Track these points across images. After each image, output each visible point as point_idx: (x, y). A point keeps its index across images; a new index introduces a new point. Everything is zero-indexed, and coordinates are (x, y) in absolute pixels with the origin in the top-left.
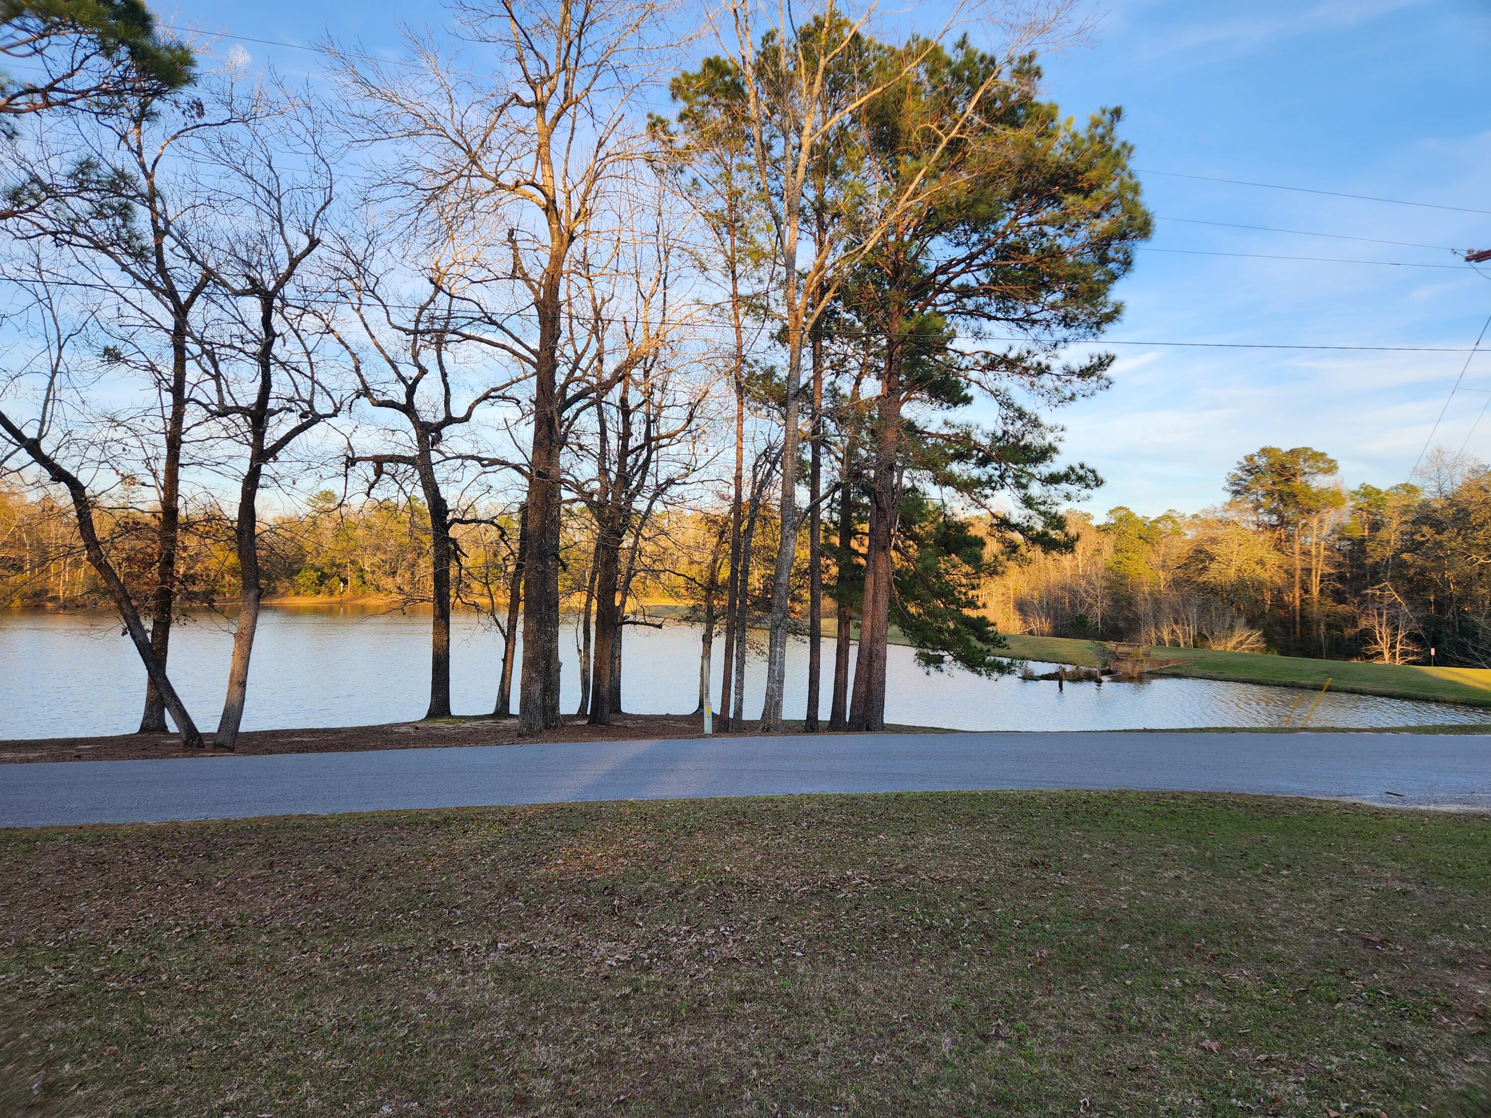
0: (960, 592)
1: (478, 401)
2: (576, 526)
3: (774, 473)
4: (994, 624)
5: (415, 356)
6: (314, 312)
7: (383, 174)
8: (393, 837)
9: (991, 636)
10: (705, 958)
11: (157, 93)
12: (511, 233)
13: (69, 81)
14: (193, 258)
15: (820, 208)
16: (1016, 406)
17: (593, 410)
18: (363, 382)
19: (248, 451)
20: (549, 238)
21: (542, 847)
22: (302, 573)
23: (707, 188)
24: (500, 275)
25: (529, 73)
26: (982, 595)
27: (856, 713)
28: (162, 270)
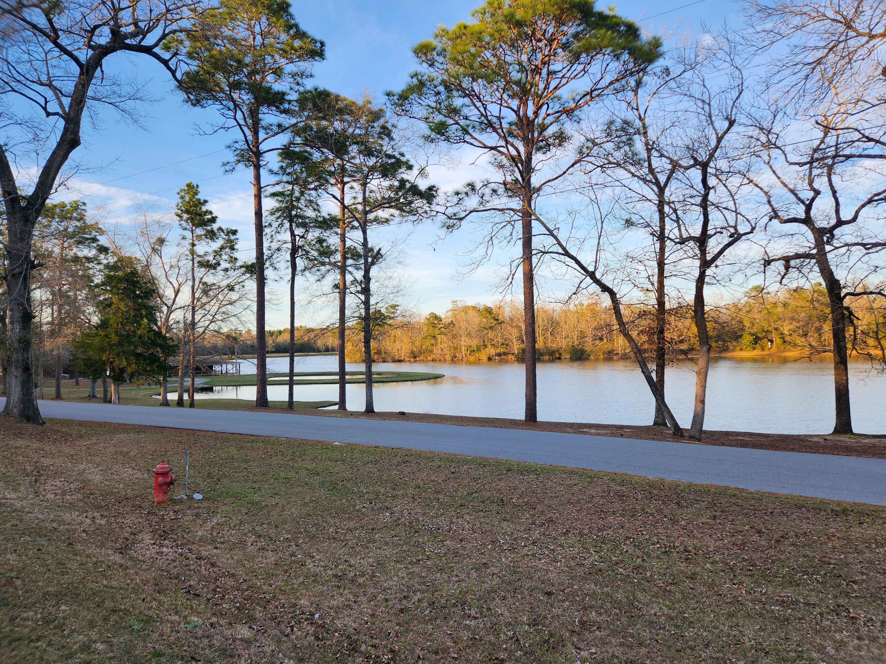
1: (863, 206)
5: (811, 183)
8: (801, 515)
18: (773, 208)
19: (697, 263)
22: (743, 337)
28: (651, 170)
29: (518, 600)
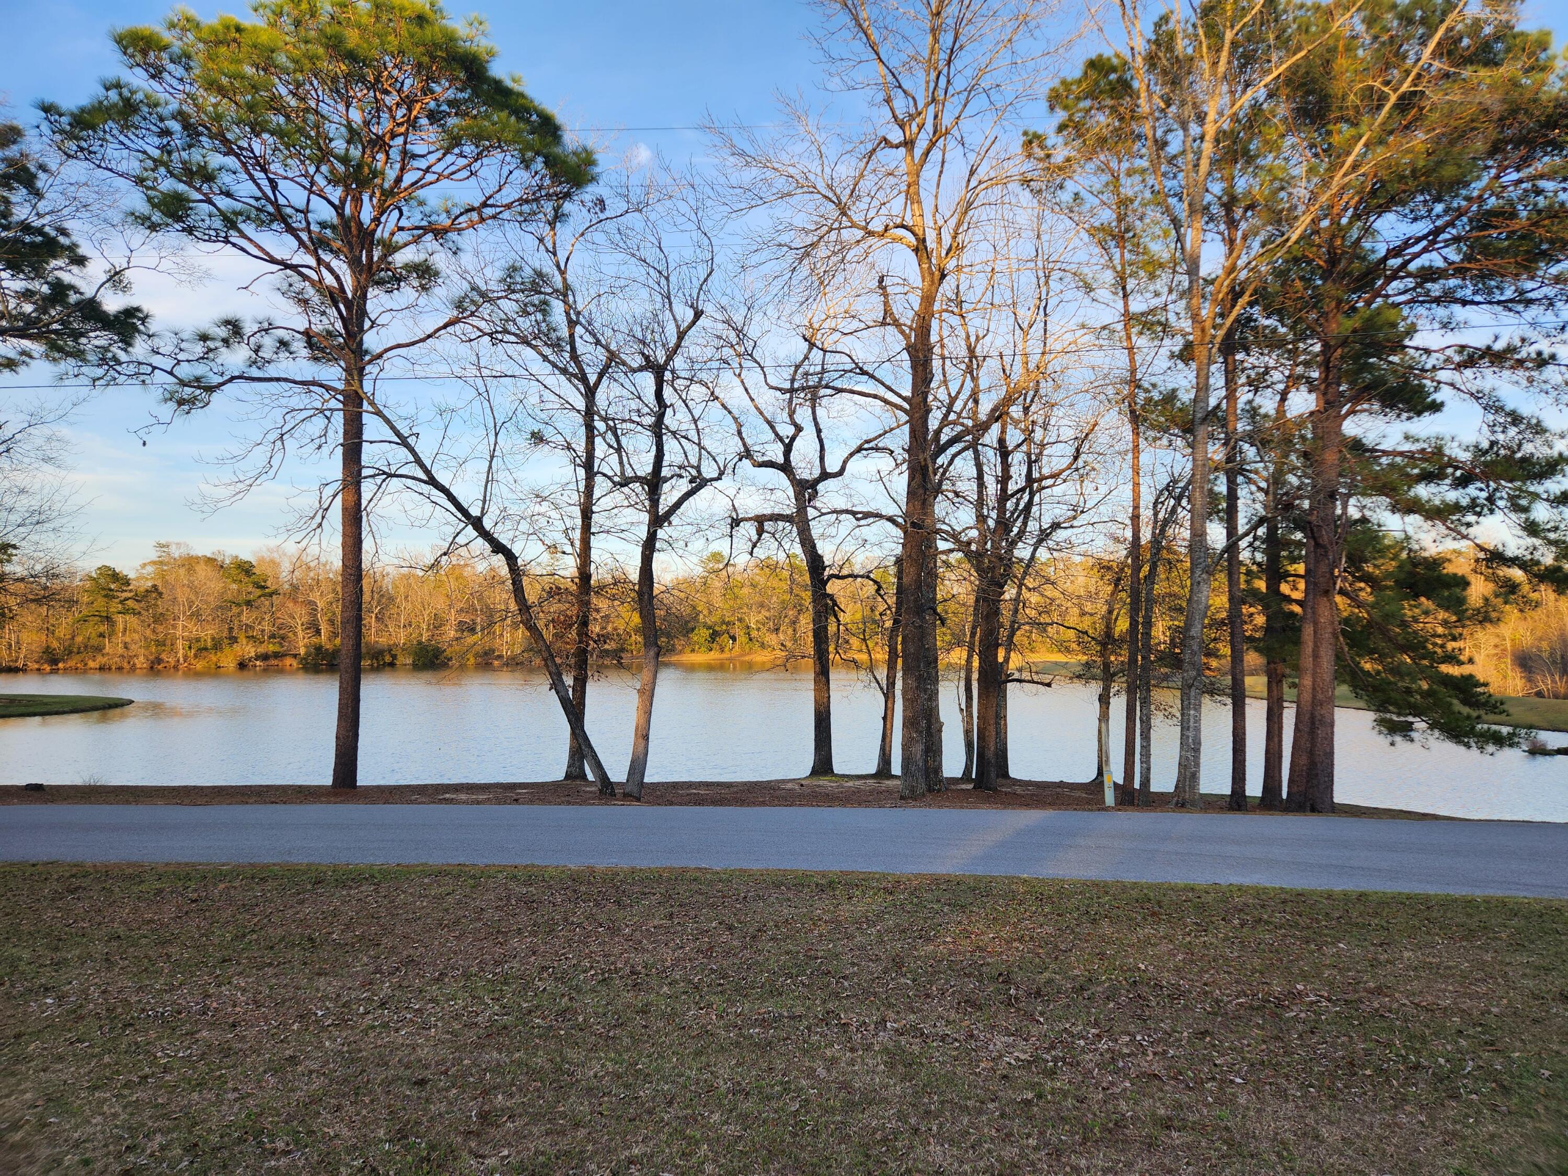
0: (1435, 644)
1: (852, 455)
2: (954, 578)
3: (1180, 510)
4: (1486, 685)
5: (791, 414)
6: (700, 382)
7: (759, 239)
8: (780, 897)
9: (1482, 699)
10: (1119, 1069)
11: (567, 196)
12: (881, 280)
13: (497, 196)
14: (598, 342)
15: (1229, 202)
16: (1507, 409)
17: (969, 454)
18: (744, 444)
19: (645, 517)
20: (920, 279)
21: (929, 922)
22: (696, 631)
23: (1093, 201)
24: (872, 324)
25: (897, 112)
26: (1466, 647)
27: (1295, 789)
28: (574, 356)
29: (365, 1106)
